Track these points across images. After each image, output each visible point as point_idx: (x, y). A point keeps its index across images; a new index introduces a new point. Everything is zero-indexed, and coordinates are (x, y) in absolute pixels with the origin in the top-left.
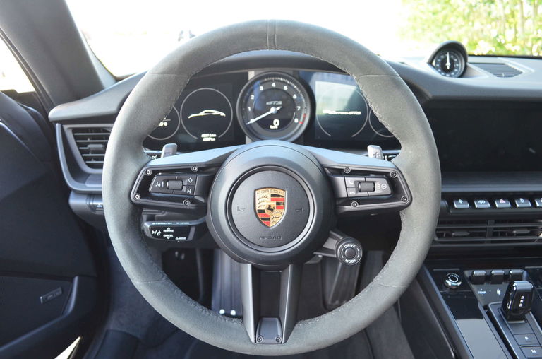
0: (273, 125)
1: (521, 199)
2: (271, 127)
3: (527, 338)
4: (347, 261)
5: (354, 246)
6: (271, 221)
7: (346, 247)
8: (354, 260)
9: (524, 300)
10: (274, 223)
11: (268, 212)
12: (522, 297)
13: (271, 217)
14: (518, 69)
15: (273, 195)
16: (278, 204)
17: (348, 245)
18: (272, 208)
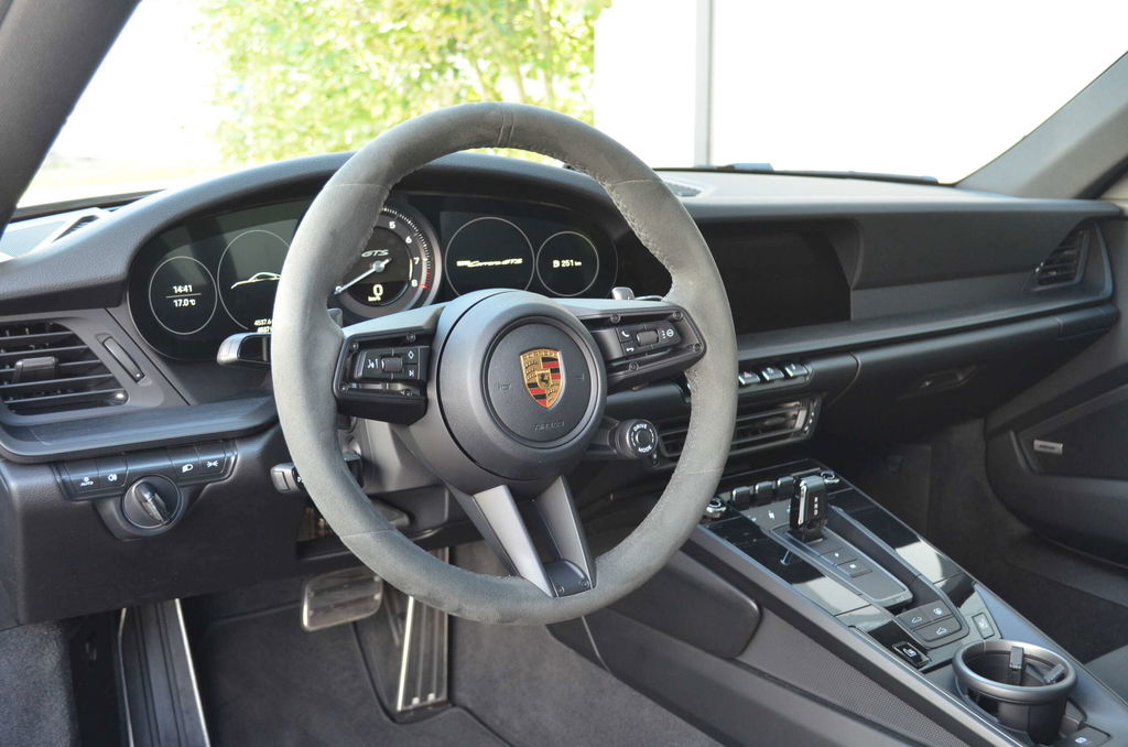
0: (373, 296)
1: (769, 369)
2: (370, 299)
3: (837, 555)
4: (640, 450)
5: (645, 426)
6: (548, 398)
7: (636, 429)
8: (649, 447)
9: (819, 502)
10: (552, 402)
11: (541, 386)
12: (816, 499)
13: (547, 392)
14: (692, 187)
15: (544, 360)
16: (552, 371)
17: (638, 427)
18: (546, 378)
